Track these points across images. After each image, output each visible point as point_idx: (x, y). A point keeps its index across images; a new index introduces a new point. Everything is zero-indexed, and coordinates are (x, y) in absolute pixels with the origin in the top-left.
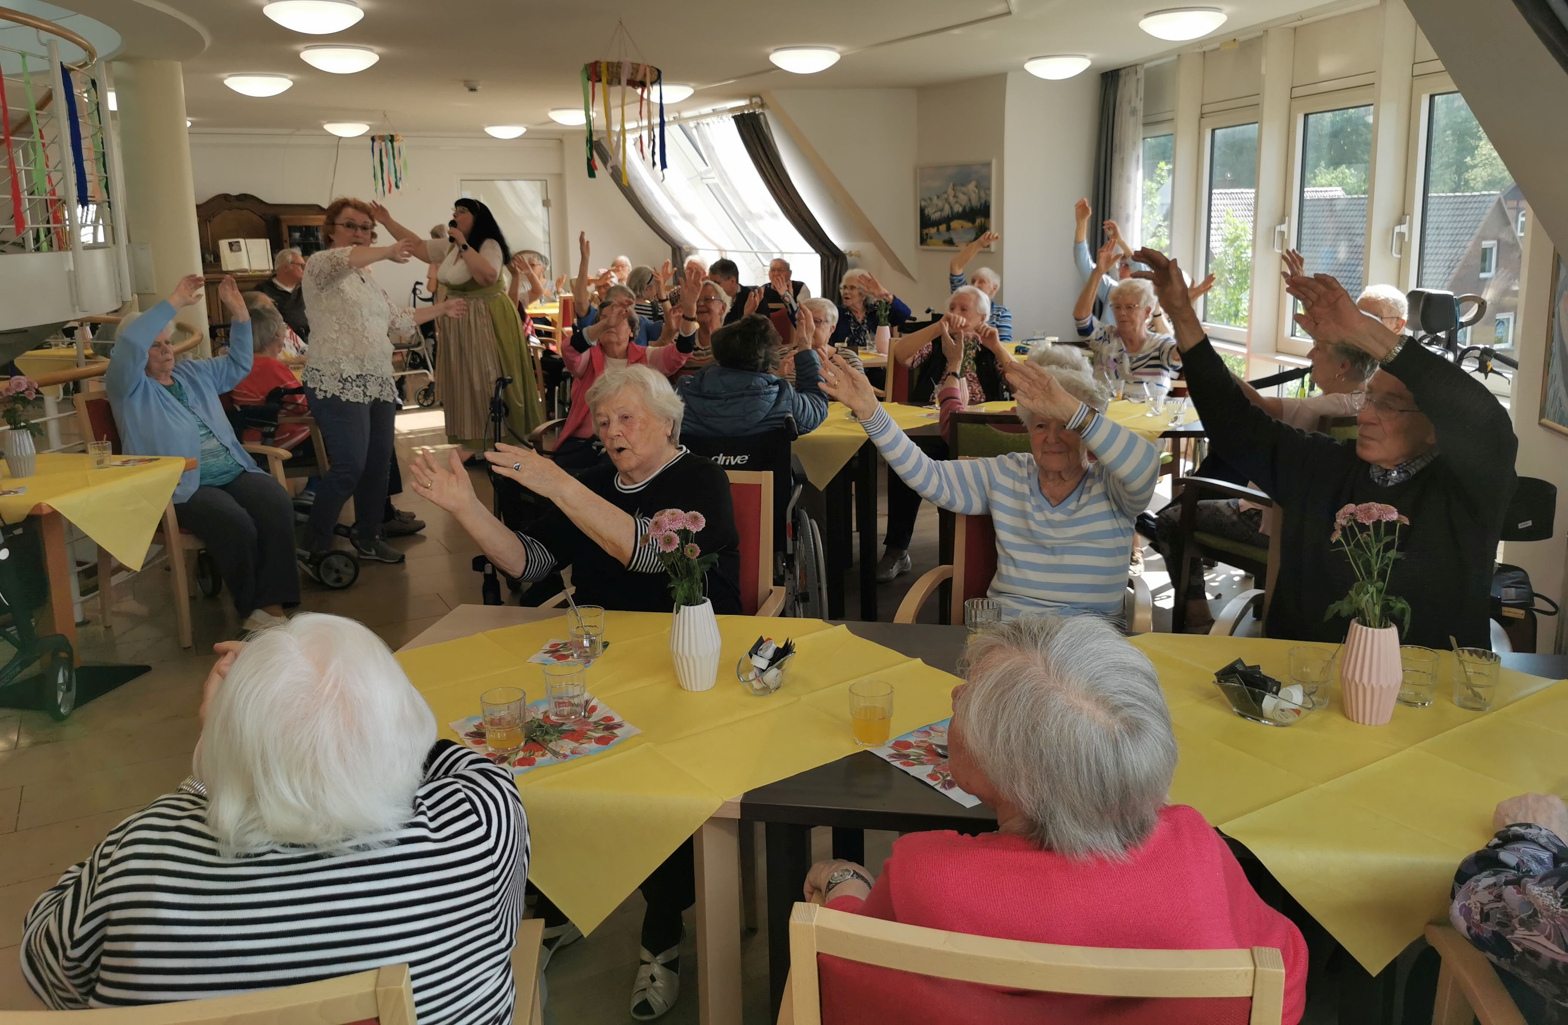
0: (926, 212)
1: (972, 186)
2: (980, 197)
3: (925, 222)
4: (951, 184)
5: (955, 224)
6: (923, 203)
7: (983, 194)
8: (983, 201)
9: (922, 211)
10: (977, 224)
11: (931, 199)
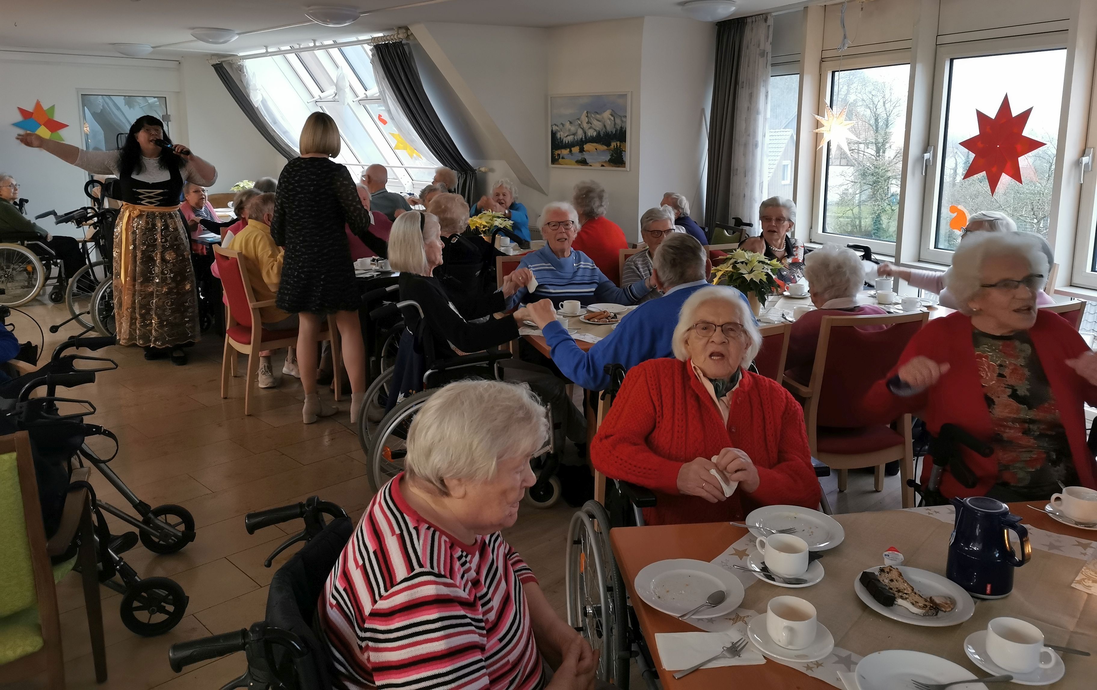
0: (559, 136)
1: (607, 115)
2: (615, 124)
3: (557, 144)
4: (586, 112)
5: (587, 147)
6: (555, 128)
7: (618, 121)
8: (619, 128)
9: (554, 134)
10: (612, 147)
11: (563, 125)
